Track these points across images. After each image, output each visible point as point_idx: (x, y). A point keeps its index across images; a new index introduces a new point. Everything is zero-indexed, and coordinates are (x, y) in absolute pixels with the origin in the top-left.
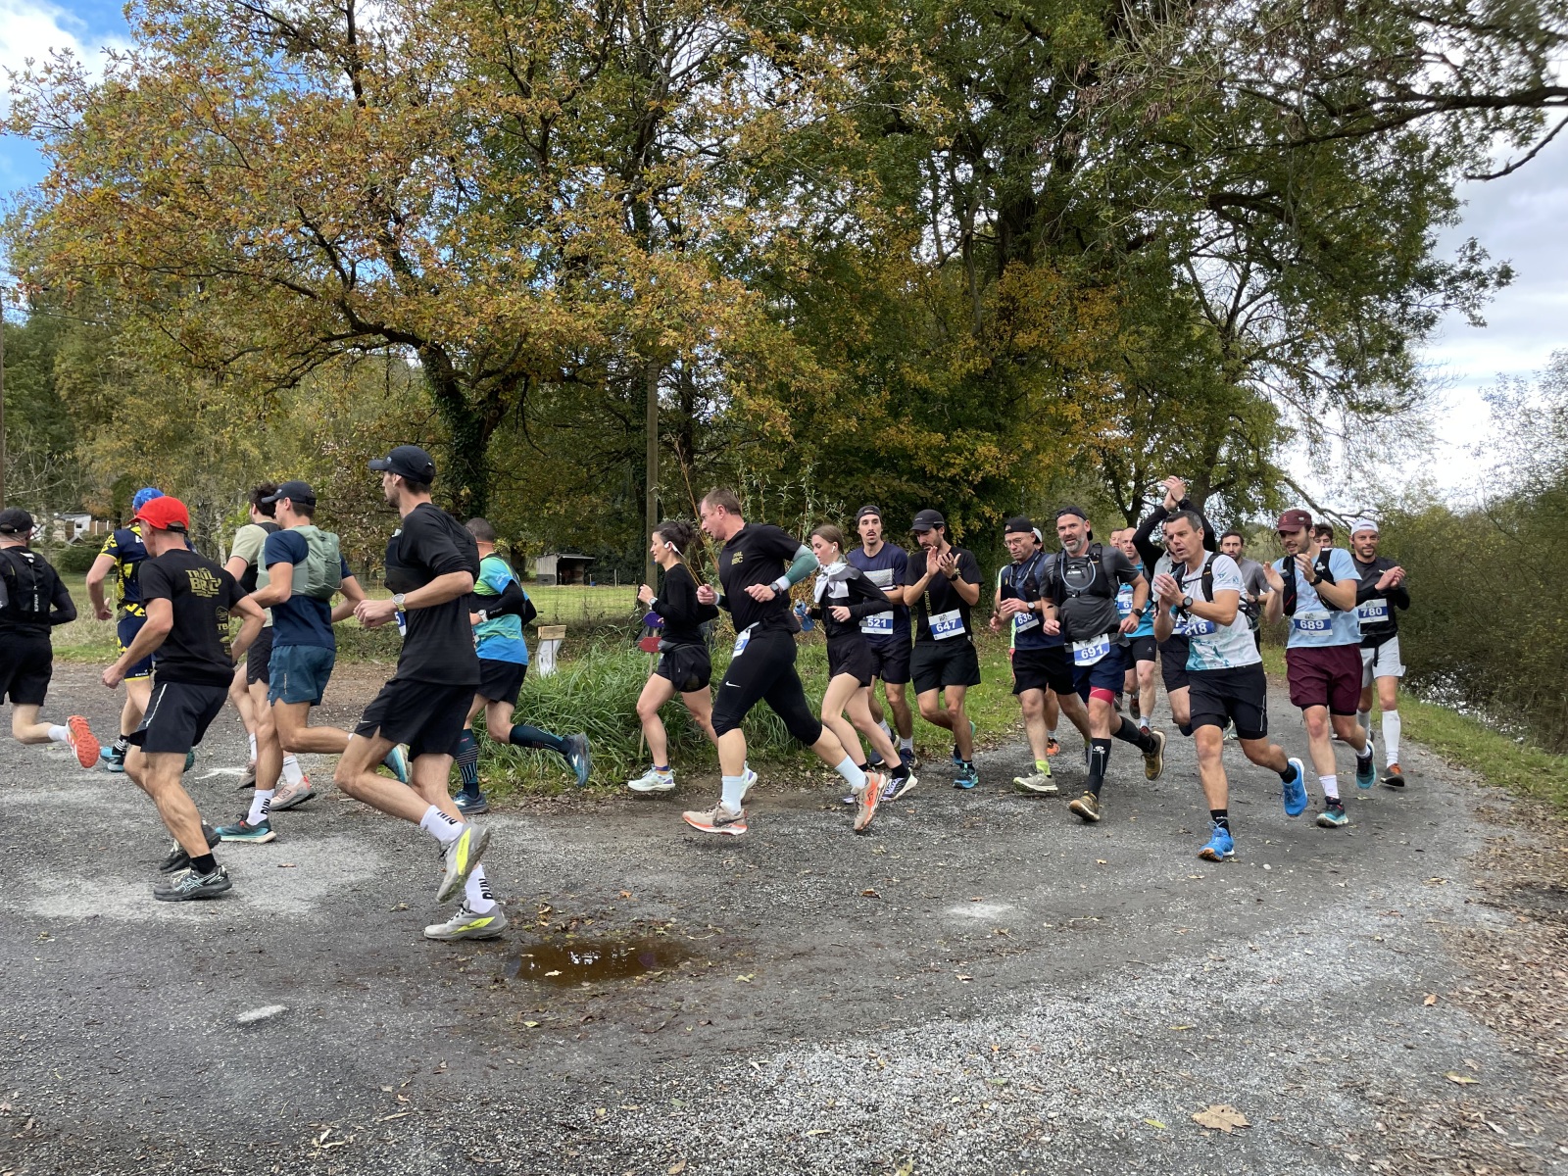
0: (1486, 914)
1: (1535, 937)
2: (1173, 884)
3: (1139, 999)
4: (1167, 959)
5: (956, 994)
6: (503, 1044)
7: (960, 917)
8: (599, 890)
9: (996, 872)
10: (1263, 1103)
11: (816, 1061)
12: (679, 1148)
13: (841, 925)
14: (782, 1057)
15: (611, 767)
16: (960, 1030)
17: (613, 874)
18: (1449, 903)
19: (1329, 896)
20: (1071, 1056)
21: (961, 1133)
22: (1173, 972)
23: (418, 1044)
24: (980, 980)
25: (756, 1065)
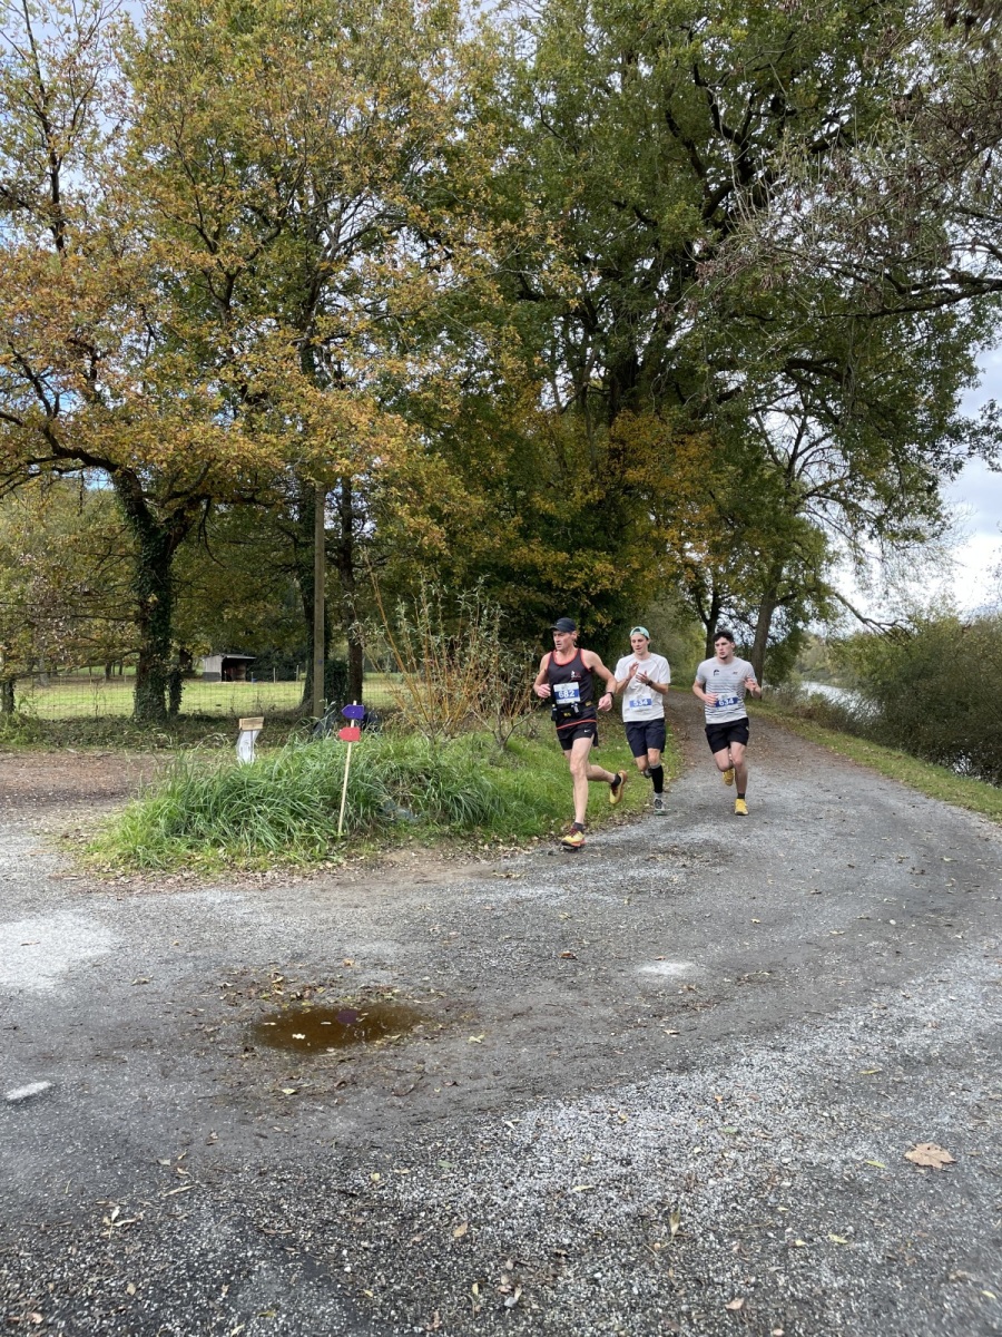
2: (821, 939)
3: (826, 1046)
4: (837, 1009)
5: (669, 1047)
6: (267, 1112)
7: (651, 975)
8: (324, 959)
9: (670, 932)
10: (959, 1139)
11: (564, 1118)
12: (457, 1210)
13: (550, 985)
14: (532, 1115)
15: (313, 845)
16: (684, 1083)
17: (333, 945)
19: (952, 947)
20: (786, 1103)
21: (711, 1182)
22: (848, 1020)
23: (185, 1116)
24: (687, 1034)
25: (510, 1124)
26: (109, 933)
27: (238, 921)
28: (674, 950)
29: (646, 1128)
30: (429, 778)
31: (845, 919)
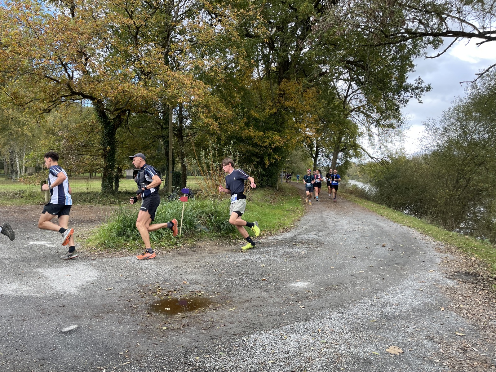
0: (449, 281)
1: (466, 288)
2: (356, 274)
3: (358, 312)
4: (362, 299)
5: (302, 312)
6: (157, 335)
7: (294, 287)
8: (176, 281)
9: (301, 272)
10: (405, 345)
11: (264, 337)
12: (227, 370)
13: (258, 291)
14: (253, 336)
15: (170, 240)
16: (307, 325)
17: (179, 276)
18: (437, 278)
19: (403, 277)
20: (343, 332)
21: (317, 359)
22: (365, 303)
23: (127, 337)
24: (308, 308)
25: (245, 339)
26: (96, 272)
27: (144, 267)
28: (303, 278)
29: (294, 341)
30: (213, 215)
31: (364, 267)
